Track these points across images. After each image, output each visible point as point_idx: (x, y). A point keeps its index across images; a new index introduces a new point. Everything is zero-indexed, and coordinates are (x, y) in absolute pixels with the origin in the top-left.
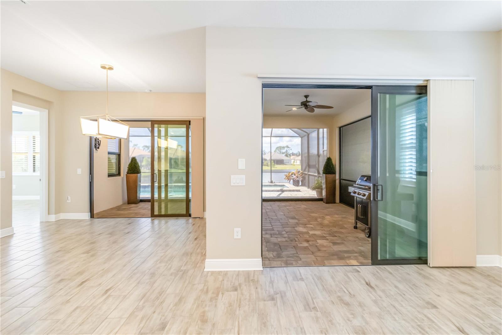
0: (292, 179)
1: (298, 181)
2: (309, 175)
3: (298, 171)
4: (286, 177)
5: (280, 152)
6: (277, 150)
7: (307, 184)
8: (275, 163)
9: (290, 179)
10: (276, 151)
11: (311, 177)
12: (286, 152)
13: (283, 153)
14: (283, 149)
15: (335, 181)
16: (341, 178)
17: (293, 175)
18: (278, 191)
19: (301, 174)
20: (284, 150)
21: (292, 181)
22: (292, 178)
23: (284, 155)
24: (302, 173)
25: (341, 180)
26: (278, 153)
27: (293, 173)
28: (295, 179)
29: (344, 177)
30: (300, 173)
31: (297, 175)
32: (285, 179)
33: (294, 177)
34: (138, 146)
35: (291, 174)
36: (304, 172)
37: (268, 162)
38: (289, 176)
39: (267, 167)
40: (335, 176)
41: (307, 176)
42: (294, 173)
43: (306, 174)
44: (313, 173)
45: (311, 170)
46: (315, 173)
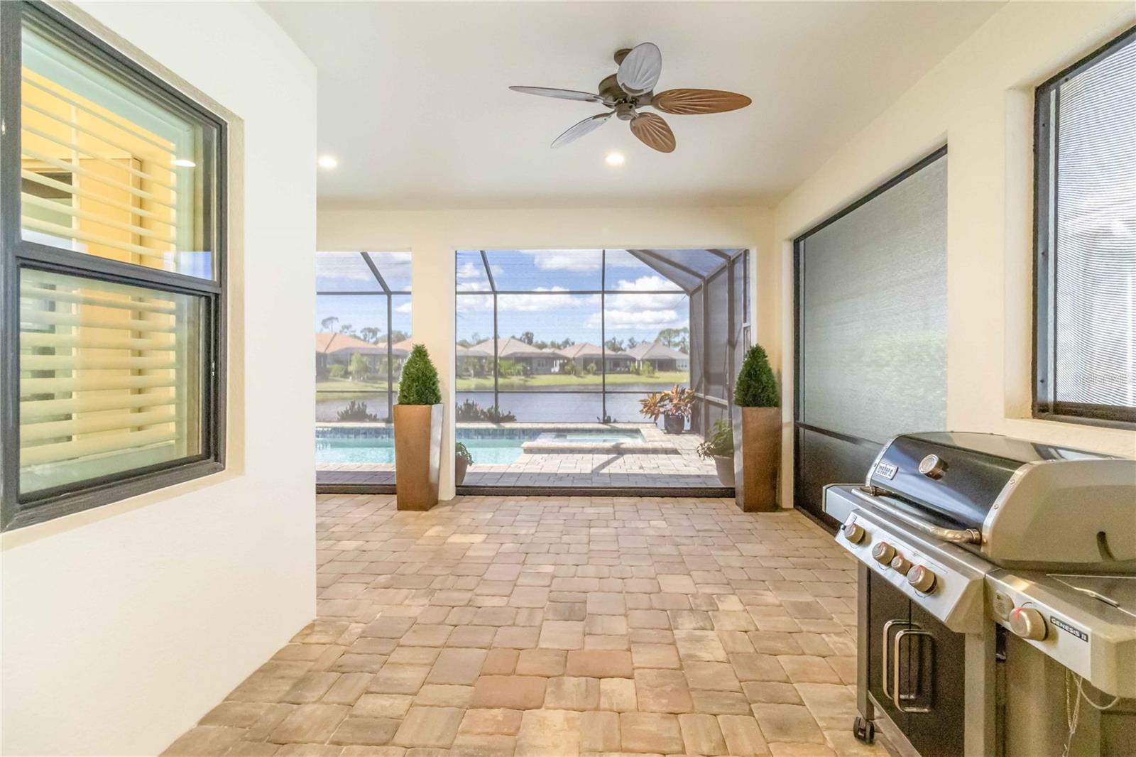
0: (663, 413)
1: (680, 421)
2: (709, 402)
3: (679, 389)
4: (644, 408)
5: (669, 342)
6: (662, 339)
7: (702, 428)
8: (654, 369)
9: (656, 411)
10: (660, 339)
11: (712, 409)
12: (683, 342)
13: (676, 345)
14: (675, 336)
15: (777, 432)
16: (801, 420)
17: (667, 402)
18: (607, 451)
19: (687, 398)
20: (677, 338)
21: (661, 418)
22: (662, 410)
23: (677, 349)
24: (692, 397)
25: (801, 430)
26: (664, 344)
27: (666, 395)
28: (670, 413)
29: (810, 418)
30: (686, 395)
31: (675, 402)
32: (642, 411)
33: (669, 406)
34: (353, 329)
35: (658, 397)
36: (696, 394)
37: (639, 366)
38: (655, 405)
39: (634, 376)
40: (779, 414)
41: (703, 404)
42: (668, 395)
43: (700, 399)
44: (718, 397)
45: (714, 388)
46: (723, 398)
